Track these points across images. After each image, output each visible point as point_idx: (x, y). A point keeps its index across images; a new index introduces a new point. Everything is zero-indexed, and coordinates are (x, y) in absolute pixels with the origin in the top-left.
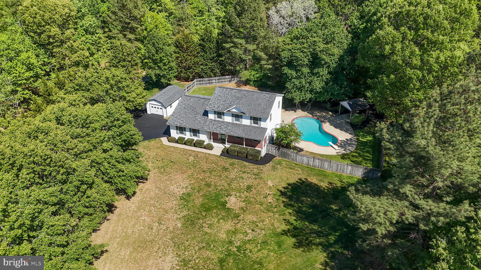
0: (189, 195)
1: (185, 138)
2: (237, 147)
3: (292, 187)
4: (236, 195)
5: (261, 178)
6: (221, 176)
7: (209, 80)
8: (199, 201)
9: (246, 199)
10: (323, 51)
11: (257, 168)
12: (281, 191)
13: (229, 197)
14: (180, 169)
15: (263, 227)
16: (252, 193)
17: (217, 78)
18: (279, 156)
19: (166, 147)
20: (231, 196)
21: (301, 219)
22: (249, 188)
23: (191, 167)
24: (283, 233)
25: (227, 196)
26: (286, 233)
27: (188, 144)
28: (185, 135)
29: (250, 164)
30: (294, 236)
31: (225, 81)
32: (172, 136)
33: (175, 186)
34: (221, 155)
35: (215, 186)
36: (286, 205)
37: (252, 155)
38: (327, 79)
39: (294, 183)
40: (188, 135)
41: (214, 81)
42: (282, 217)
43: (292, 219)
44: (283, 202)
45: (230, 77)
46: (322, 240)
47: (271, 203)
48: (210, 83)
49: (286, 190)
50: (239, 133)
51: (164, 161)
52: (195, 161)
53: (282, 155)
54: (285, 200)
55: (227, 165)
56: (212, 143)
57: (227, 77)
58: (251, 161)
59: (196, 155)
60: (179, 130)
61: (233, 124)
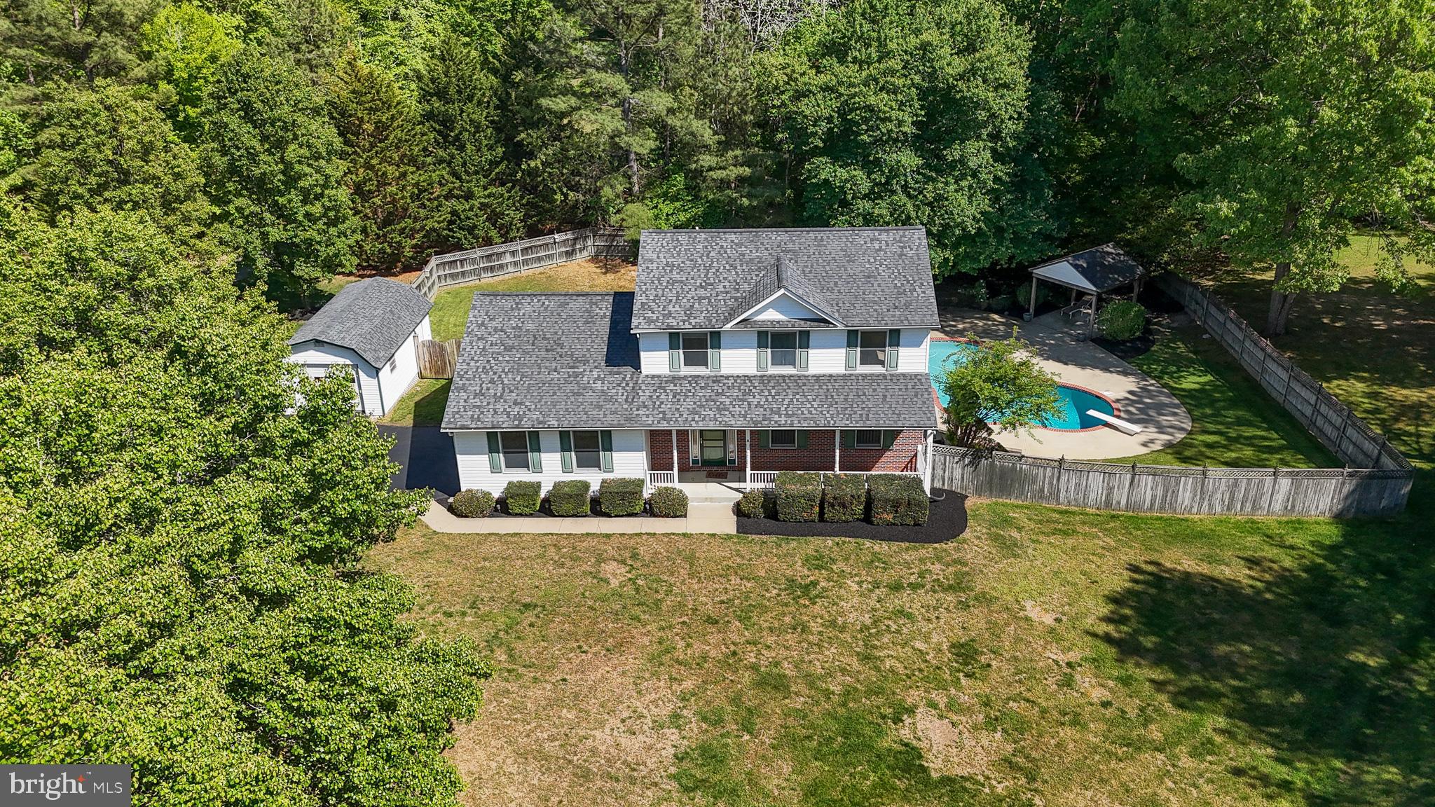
0: (710, 755)
1: (539, 485)
2: (813, 483)
3: (1138, 611)
4: (933, 705)
5: (984, 599)
6: (805, 628)
7: (489, 257)
8: (781, 778)
9: (993, 714)
11: (939, 559)
12: (1108, 639)
13: (907, 719)
14: (587, 635)
16: (994, 675)
17: (519, 246)
18: (979, 492)
19: (457, 544)
20: (911, 711)
22: (966, 653)
23: (637, 611)
25: (897, 720)
27: (566, 507)
28: (539, 469)
29: (895, 546)
31: (550, 257)
32: (465, 487)
33: (615, 722)
34: (741, 529)
35: (810, 681)
36: (1183, 699)
37: (896, 505)
38: (997, 179)
39: (1129, 592)
40: (552, 470)
41: (508, 259)
42: (1215, 765)
43: (1263, 759)
44: (1159, 686)
45: (570, 236)
47: (1109, 703)
48: (492, 269)
49: (1126, 629)
50: (810, 412)
51: (484, 609)
52: (640, 582)
53: (990, 482)
54: (1157, 675)
55: (801, 572)
56: (677, 485)
57: (557, 237)
58: (890, 533)
59: (629, 551)
60: (505, 453)
61: (765, 380)
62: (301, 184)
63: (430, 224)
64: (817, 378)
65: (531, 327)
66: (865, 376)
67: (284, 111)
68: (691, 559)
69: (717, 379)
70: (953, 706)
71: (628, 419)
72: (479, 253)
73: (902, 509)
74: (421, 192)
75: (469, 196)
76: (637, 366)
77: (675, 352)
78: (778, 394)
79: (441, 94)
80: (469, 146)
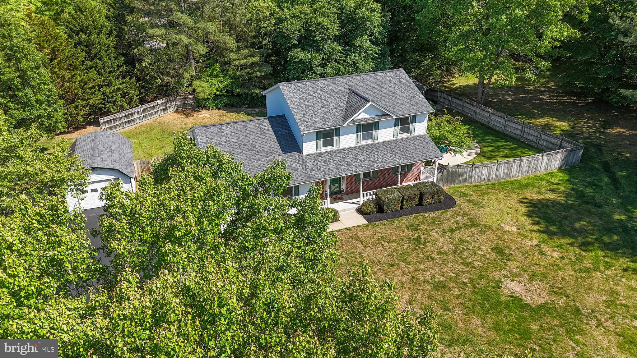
3: (539, 218)
4: (506, 277)
5: (487, 227)
6: (431, 258)
7: (127, 116)
8: (481, 327)
9: (529, 273)
11: (457, 215)
12: (540, 231)
13: (502, 286)
16: (516, 257)
17: (141, 108)
20: (501, 281)
25: (499, 287)
31: (156, 112)
34: (369, 220)
36: (583, 248)
39: (529, 211)
41: (136, 116)
43: (628, 263)
47: (563, 257)
48: (129, 122)
49: (542, 226)
50: (389, 159)
53: (447, 179)
57: (159, 102)
61: (361, 148)
64: (383, 143)
66: (402, 139)
69: (340, 151)
70: (514, 275)
73: (435, 196)
75: (109, 85)
76: (300, 151)
77: (319, 141)
78: (370, 153)
80: (104, 58)
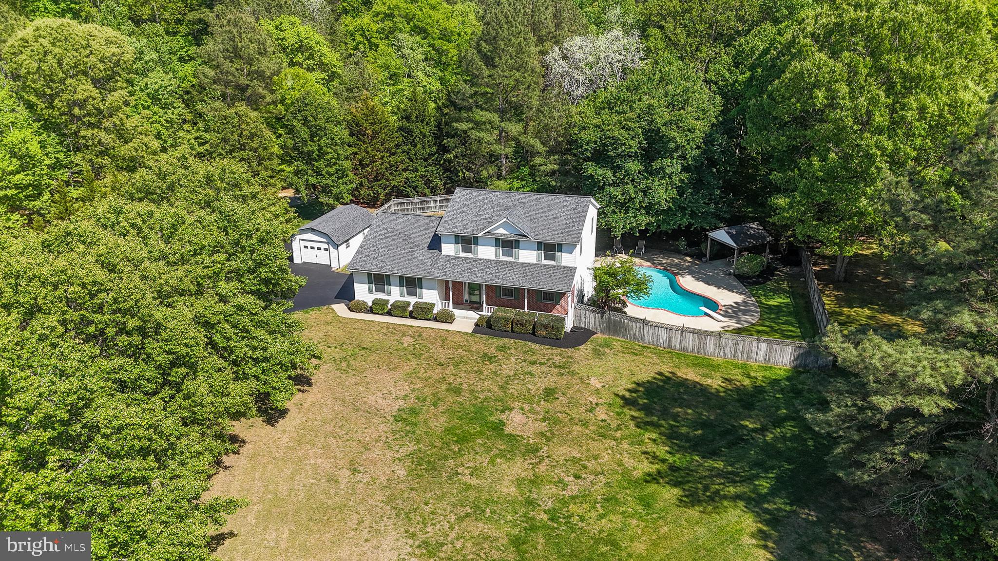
0: (413, 411)
1: (388, 301)
2: (511, 313)
3: (647, 389)
4: (522, 409)
5: (573, 373)
6: (481, 373)
7: (422, 202)
8: (439, 424)
9: (547, 416)
10: (671, 124)
11: (561, 355)
12: (623, 398)
13: (507, 412)
14: (384, 362)
15: (599, 470)
16: (557, 402)
18: (603, 332)
19: (346, 321)
20: (511, 410)
21: (681, 449)
22: (549, 393)
23: (410, 357)
24: (648, 478)
25: (503, 411)
26: (654, 479)
27: (398, 312)
28: (389, 294)
29: (542, 347)
30: (676, 484)
32: (356, 298)
33: (379, 394)
34: (474, 331)
35: (472, 392)
36: (642, 424)
37: (546, 327)
38: (682, 181)
39: (648, 382)
40: (395, 294)
42: (637, 449)
43: (662, 450)
44: (633, 418)
46: (741, 489)
47: (605, 421)
48: (423, 209)
49: (634, 395)
50: (513, 279)
51: (345, 347)
52: (417, 346)
53: (609, 327)
54: (635, 414)
55: (492, 351)
56: (451, 309)
58: (544, 341)
59: (419, 333)
60: (375, 284)
61: (497, 262)
62: (326, 157)
63: (394, 183)
64: (522, 264)
65: (399, 229)
66: (545, 265)
67: (321, 122)
68: (444, 340)
69: (475, 260)
70: (532, 411)
71: (429, 273)
72: (417, 200)
73: (549, 330)
74: (391, 166)
75: (416, 170)
76: (440, 251)
77: (457, 245)
78: (501, 269)
79: (408, 118)
80: (419, 145)
